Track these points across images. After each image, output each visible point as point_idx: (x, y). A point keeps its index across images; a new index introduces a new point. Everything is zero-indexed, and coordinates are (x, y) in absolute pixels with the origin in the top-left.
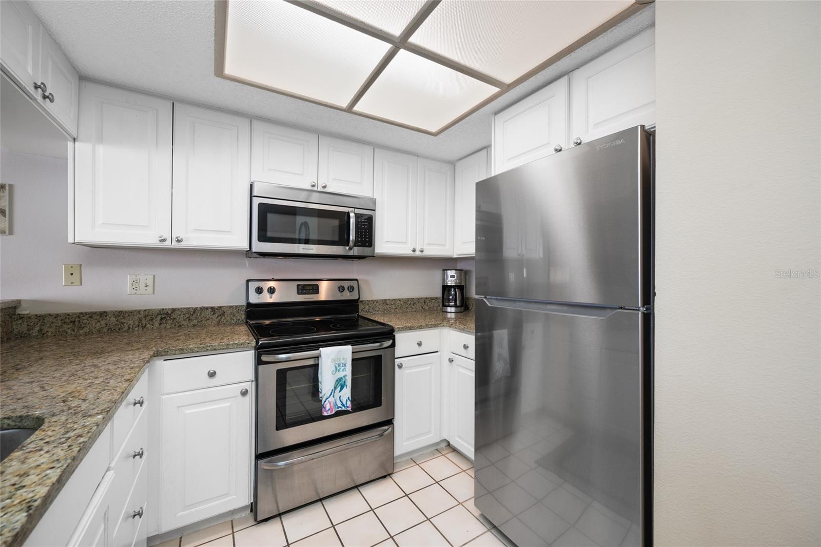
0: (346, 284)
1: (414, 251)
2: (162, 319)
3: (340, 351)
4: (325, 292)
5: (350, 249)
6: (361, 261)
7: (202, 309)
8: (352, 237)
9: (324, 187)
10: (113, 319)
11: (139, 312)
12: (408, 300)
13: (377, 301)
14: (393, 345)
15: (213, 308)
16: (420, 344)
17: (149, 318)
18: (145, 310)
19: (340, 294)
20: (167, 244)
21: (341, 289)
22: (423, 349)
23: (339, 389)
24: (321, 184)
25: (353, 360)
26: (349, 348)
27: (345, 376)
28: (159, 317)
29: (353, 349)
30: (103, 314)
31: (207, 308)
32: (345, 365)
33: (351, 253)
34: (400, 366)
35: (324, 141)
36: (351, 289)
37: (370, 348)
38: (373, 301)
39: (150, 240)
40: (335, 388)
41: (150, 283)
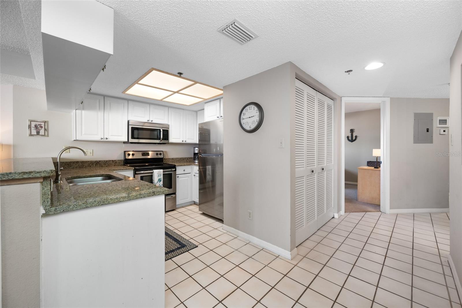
0: (159, 153)
1: (183, 141)
2: (96, 164)
3: (159, 171)
4: (151, 155)
5: (161, 141)
6: (164, 145)
7: (109, 161)
8: (162, 137)
9: (152, 121)
10: (81, 164)
11: (89, 161)
12: (181, 158)
13: (170, 159)
14: (176, 170)
15: (113, 161)
16: (184, 170)
17: (92, 164)
18: (91, 161)
19: (156, 156)
20: (103, 140)
21: (157, 154)
22: (186, 172)
23: (159, 182)
24: (151, 120)
25: (163, 174)
26: (162, 170)
27: (161, 178)
28: (95, 163)
29: (163, 172)
30: (77, 162)
31: (111, 161)
32: (161, 175)
33: (161, 142)
34: (178, 177)
35: (152, 106)
36: (160, 154)
37: (168, 171)
38: (169, 159)
39: (98, 138)
40: (158, 181)
41: (92, 152)
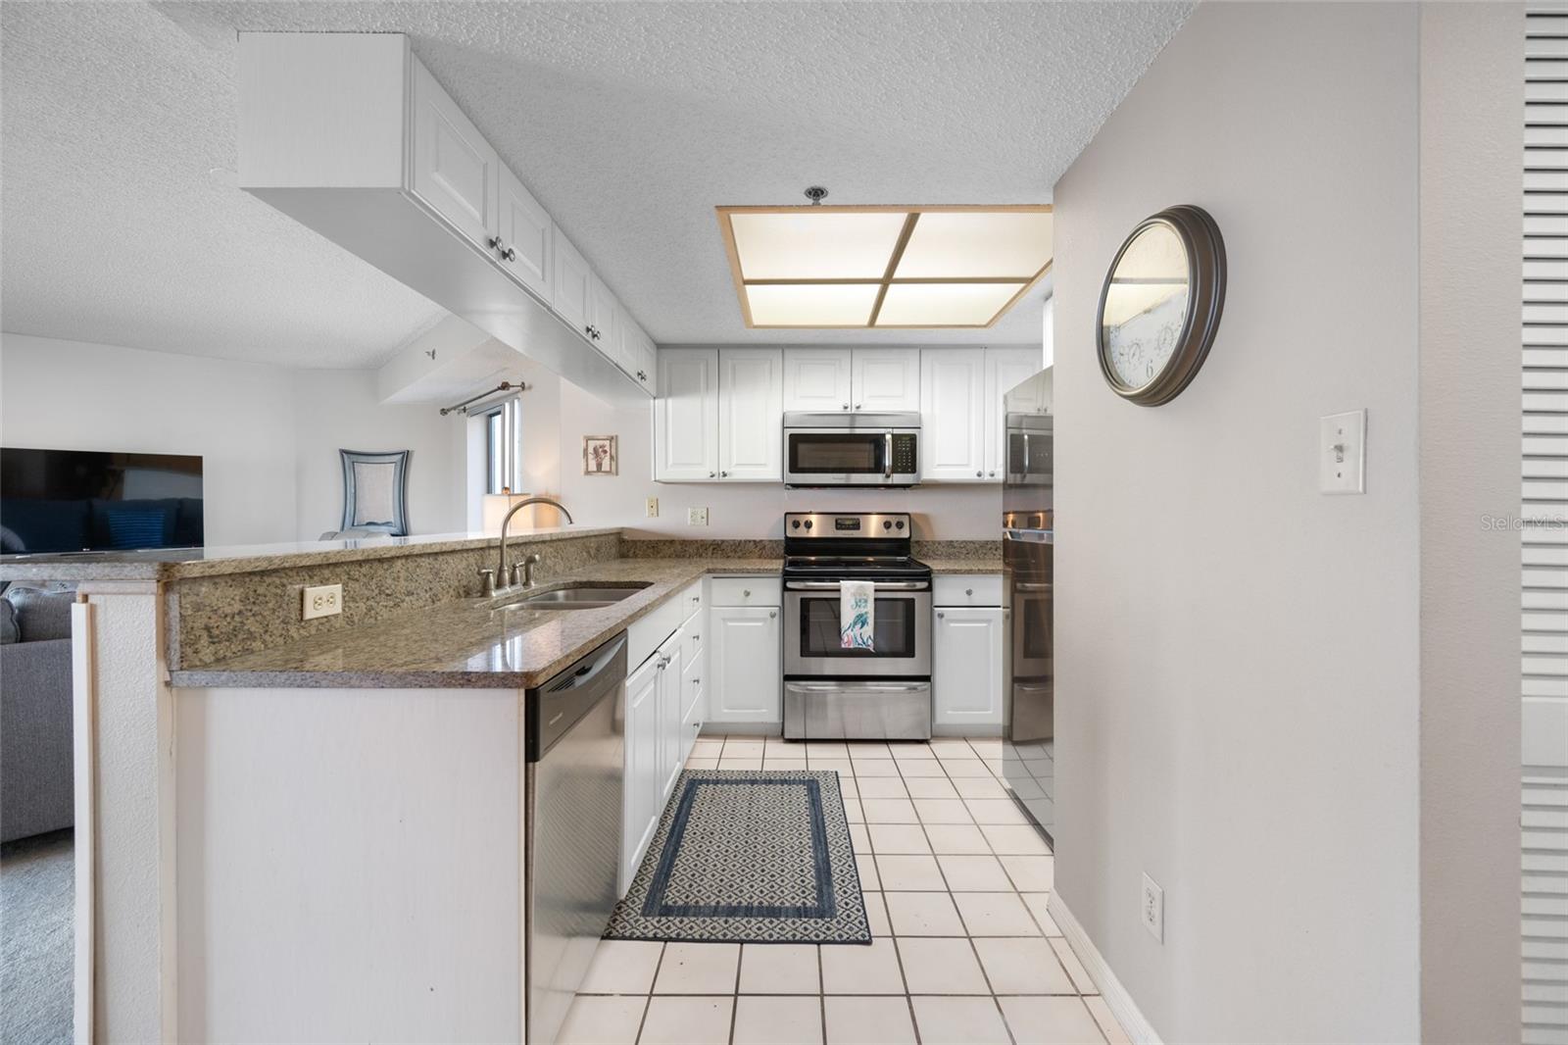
0: (893, 520)
1: (979, 475)
2: (714, 549)
3: (861, 586)
4: (873, 528)
5: (888, 477)
6: (908, 491)
7: (745, 541)
8: (888, 461)
9: (858, 408)
10: (679, 547)
11: (697, 541)
12: (987, 542)
13: (939, 543)
14: (929, 589)
15: (754, 541)
16: (969, 593)
17: (704, 548)
18: (702, 541)
19: (885, 531)
20: (715, 479)
21: (887, 525)
22: (976, 600)
23: (859, 625)
24: (855, 403)
25: (876, 600)
26: (870, 585)
27: (866, 613)
28: (712, 547)
29: (876, 591)
30: (672, 542)
31: (750, 541)
32: (866, 601)
33: (889, 482)
34: (941, 616)
35: (858, 355)
36: (900, 525)
37: (898, 588)
38: (934, 542)
39: (702, 474)
40: (855, 623)
41: (705, 516)
